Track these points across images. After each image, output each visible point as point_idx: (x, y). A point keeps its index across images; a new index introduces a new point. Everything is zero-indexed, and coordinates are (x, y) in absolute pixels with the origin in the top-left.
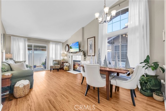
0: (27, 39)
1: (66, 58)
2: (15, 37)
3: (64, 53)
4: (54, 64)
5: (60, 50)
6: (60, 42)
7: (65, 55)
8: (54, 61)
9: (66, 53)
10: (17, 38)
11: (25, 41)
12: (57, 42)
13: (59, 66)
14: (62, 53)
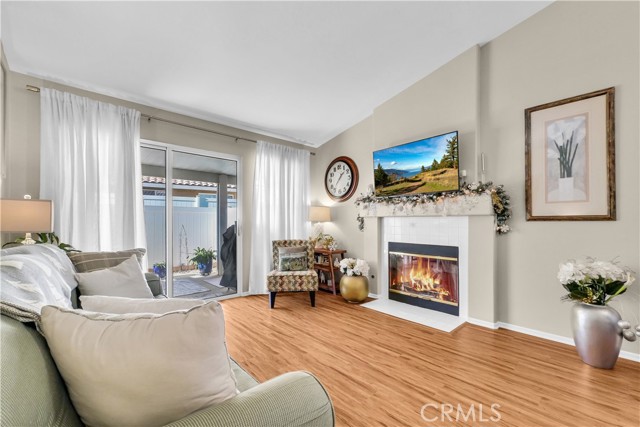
0: (138, 113)
1: (329, 228)
2: (66, 95)
3: (316, 204)
4: (287, 264)
5: (303, 191)
6: (300, 146)
7: (325, 213)
8: (276, 245)
9: (329, 202)
10: (77, 100)
11: (126, 123)
12: (287, 146)
13: (309, 277)
14: (309, 203)
